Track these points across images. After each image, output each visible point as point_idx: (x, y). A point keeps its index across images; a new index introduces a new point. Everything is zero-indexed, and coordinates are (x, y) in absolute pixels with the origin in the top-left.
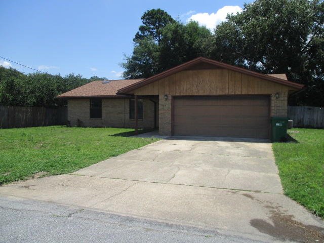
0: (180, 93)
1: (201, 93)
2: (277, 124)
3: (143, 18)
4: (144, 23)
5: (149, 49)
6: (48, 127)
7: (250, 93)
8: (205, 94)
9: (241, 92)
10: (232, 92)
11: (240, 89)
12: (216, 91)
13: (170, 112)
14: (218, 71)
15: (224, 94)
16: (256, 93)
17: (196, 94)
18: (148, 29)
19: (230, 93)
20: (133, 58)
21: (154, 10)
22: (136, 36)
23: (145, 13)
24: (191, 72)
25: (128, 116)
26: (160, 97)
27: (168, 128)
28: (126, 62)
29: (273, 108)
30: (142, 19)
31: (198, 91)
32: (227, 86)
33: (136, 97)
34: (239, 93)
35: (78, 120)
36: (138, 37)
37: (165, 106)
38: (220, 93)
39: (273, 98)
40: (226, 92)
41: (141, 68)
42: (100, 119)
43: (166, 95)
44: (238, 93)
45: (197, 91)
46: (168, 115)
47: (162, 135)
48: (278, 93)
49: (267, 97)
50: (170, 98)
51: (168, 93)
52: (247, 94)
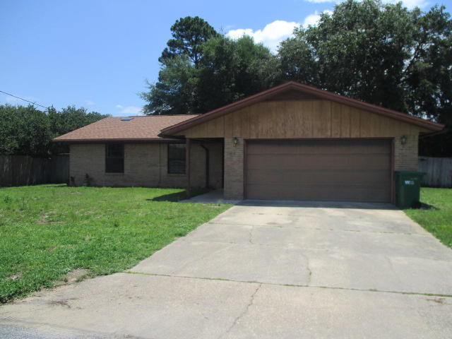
0: (257, 135)
1: (289, 136)
2: (407, 182)
3: (173, 29)
4: (174, 36)
5: (183, 72)
6: (39, 187)
7: (364, 136)
8: (296, 137)
9: (350, 135)
10: (337, 134)
11: (348, 131)
12: (313, 132)
13: (242, 164)
14: (316, 103)
15: (323, 137)
16: (373, 136)
17: (281, 137)
18: (180, 46)
19: (333, 136)
20: (158, 85)
21: (189, 18)
22: (163, 54)
23: (177, 21)
24: (274, 104)
25: (165, 169)
26: (226, 140)
27: (239, 188)
28: (148, 91)
29: (397, 158)
30: (171, 29)
31: (285, 132)
32: (329, 125)
33: (188, 140)
34: (348, 136)
36: (166, 56)
37: (233, 155)
38: (320, 136)
39: (397, 143)
40: (328, 135)
41: (170, 100)
42: (121, 174)
43: (236, 138)
44: (346, 135)
45: (283, 132)
46: (239, 168)
47: (229, 199)
48: (404, 137)
49: (389, 142)
50: (242, 142)
51: (238, 135)
52: (359, 137)
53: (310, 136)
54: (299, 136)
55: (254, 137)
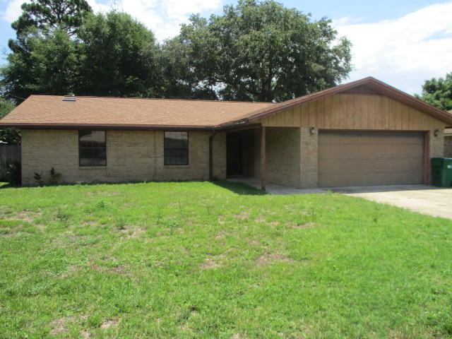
0: (331, 125)
1: (357, 127)
2: (449, 167)
7: (411, 129)
8: (362, 128)
9: (402, 127)
10: (393, 126)
11: (400, 124)
12: (375, 124)
13: (316, 154)
14: (378, 98)
15: (383, 129)
16: (416, 129)
17: (351, 128)
19: (390, 129)
25: (161, 160)
26: (302, 130)
27: (314, 177)
29: (431, 147)
31: (354, 124)
32: (387, 119)
34: (400, 129)
35: (52, 171)
37: (308, 144)
38: (379, 127)
39: (432, 135)
40: (386, 127)
42: (103, 167)
44: (399, 128)
45: (352, 123)
46: (314, 158)
49: (424, 135)
50: (316, 132)
53: (373, 128)
54: (364, 127)
55: (327, 127)
